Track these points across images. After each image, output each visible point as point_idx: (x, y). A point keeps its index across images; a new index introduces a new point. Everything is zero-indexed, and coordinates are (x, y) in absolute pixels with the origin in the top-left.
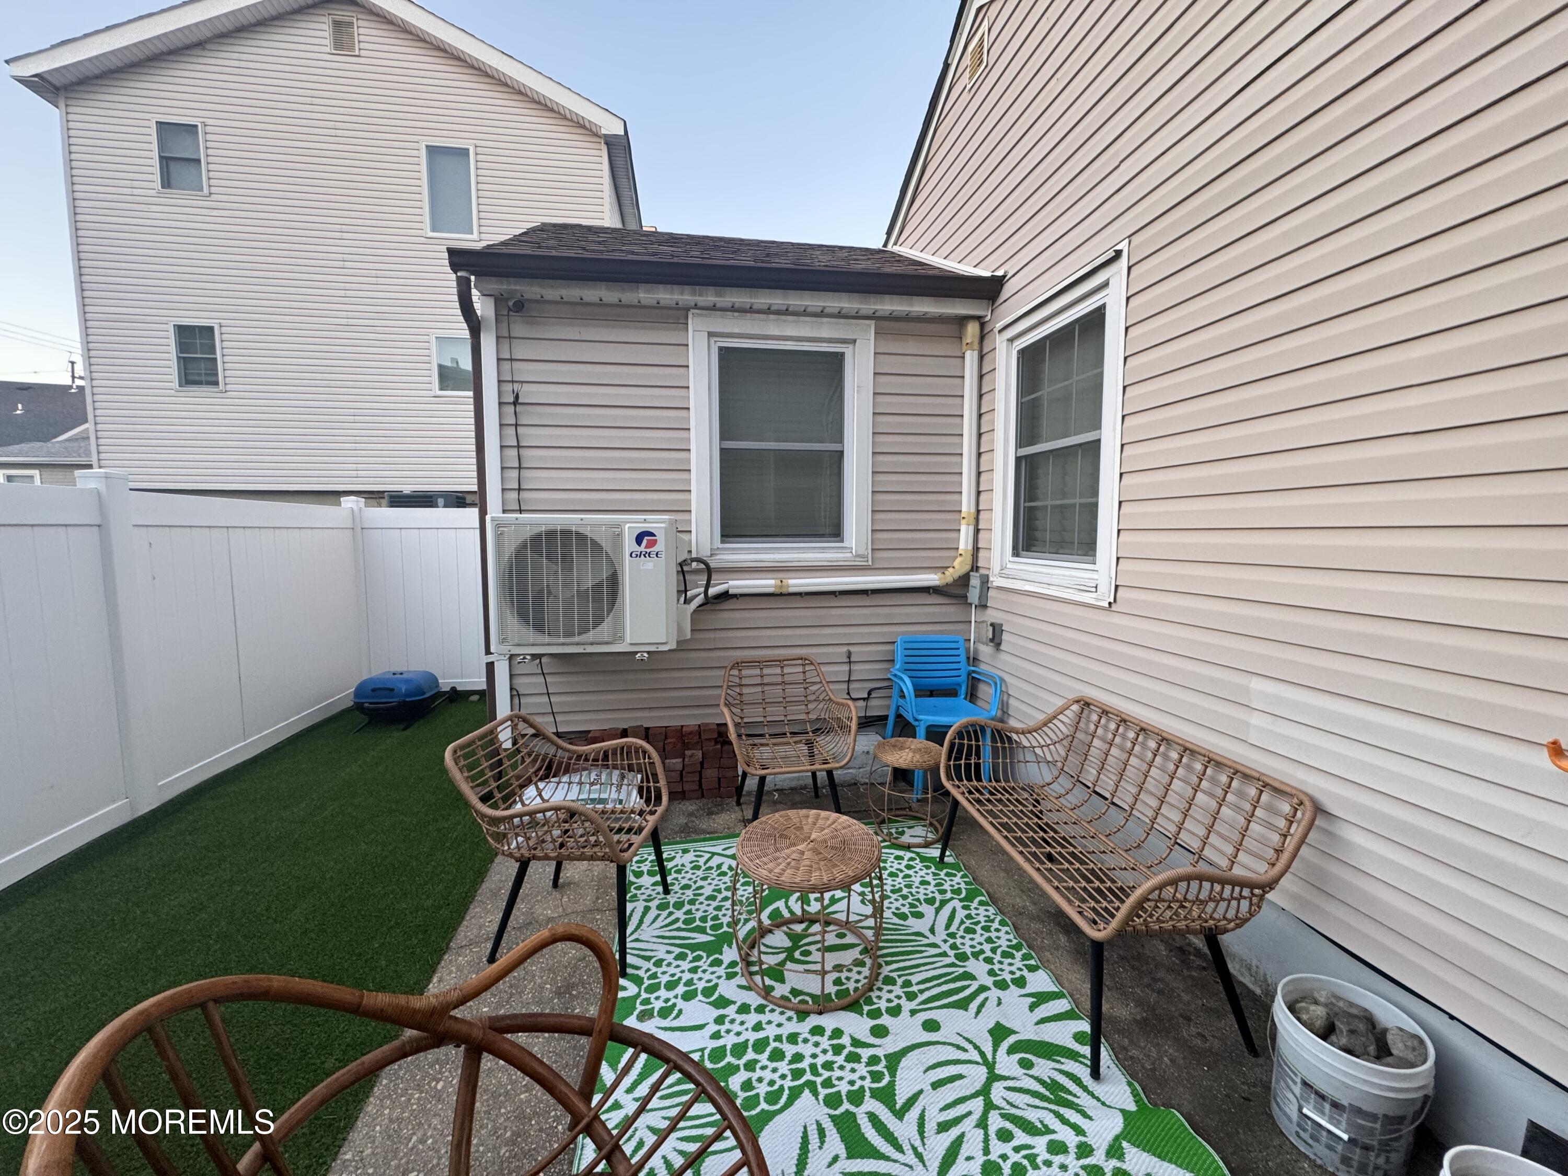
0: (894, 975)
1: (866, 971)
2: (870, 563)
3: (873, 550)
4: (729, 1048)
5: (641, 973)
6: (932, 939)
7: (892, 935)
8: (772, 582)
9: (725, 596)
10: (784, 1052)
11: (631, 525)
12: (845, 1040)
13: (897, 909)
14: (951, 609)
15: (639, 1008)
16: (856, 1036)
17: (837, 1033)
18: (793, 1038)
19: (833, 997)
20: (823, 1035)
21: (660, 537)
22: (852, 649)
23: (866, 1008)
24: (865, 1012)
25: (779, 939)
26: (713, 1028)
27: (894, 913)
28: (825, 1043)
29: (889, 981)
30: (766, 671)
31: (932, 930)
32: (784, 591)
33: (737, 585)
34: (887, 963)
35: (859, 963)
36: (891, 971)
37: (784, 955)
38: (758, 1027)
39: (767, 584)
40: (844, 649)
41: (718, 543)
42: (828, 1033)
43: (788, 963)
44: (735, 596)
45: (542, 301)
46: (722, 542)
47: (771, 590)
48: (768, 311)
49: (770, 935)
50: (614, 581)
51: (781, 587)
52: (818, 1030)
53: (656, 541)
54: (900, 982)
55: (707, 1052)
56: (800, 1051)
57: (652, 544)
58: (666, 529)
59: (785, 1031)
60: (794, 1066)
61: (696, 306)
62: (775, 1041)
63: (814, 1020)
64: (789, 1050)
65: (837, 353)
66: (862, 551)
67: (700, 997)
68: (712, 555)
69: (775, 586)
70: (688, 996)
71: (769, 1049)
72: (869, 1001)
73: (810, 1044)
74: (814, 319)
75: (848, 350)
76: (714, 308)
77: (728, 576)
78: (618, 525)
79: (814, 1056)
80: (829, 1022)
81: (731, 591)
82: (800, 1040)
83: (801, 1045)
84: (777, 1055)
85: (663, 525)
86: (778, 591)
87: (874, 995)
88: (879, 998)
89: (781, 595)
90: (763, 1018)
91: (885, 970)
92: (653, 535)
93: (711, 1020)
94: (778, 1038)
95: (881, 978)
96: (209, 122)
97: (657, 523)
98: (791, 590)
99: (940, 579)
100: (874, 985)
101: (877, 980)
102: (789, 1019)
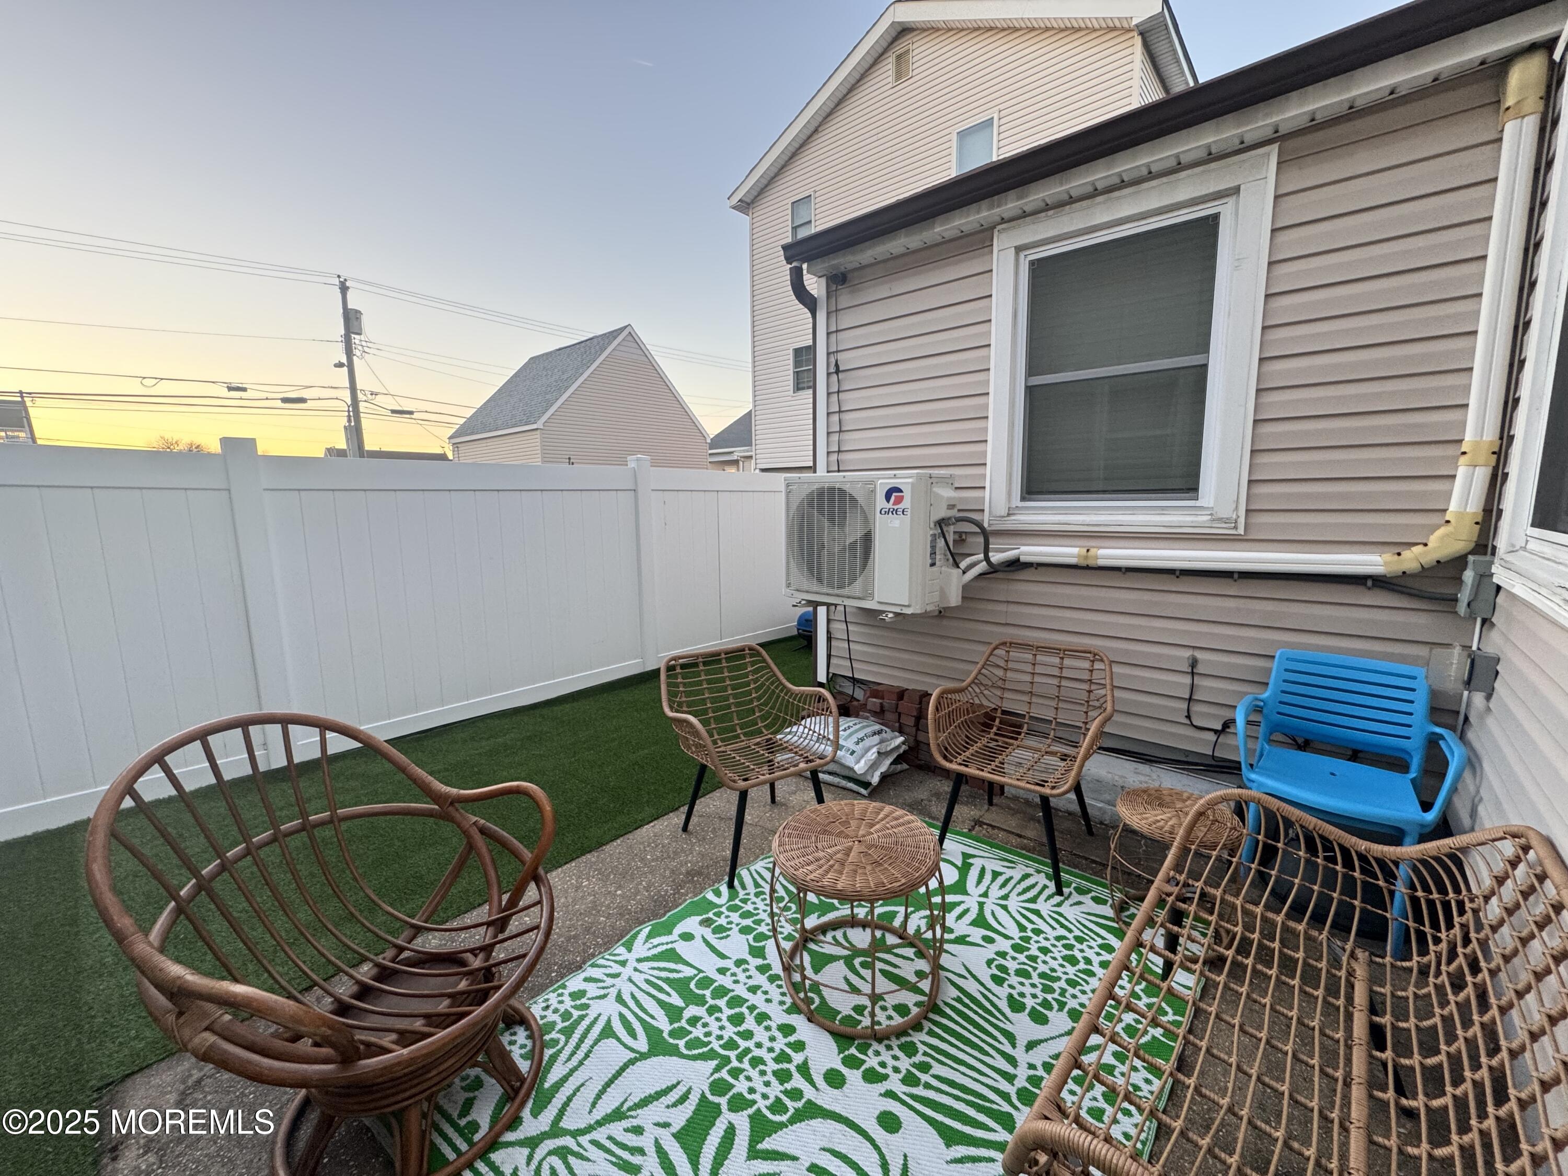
0: (922, 1048)
1: (898, 1020)
2: (1241, 531)
3: (1247, 511)
4: (716, 984)
5: (742, 894)
6: (1019, 1053)
7: (976, 1013)
8: (1075, 551)
9: (1015, 565)
10: (743, 1022)
11: (884, 481)
12: (798, 1058)
13: (1022, 995)
14: (1421, 619)
15: (710, 915)
16: (810, 1062)
17: (799, 1046)
18: (762, 1018)
19: (839, 1017)
20: (785, 1037)
21: (907, 494)
22: (1199, 655)
23: (853, 1051)
24: (847, 1053)
25: (861, 938)
26: (728, 963)
27: (1010, 996)
28: (780, 1044)
29: (910, 1050)
30: (1067, 662)
31: (1031, 1046)
32: (1091, 563)
33: (1030, 551)
34: (931, 1033)
35: (902, 1009)
36: (923, 1043)
37: (846, 952)
38: (753, 989)
39: (1069, 552)
40: (1187, 653)
41: (1016, 502)
42: (792, 1039)
43: (842, 961)
44: (1028, 565)
45: (862, 268)
46: (1023, 499)
47: (1073, 561)
48: (1095, 193)
49: (861, 929)
50: (868, 539)
51: (1086, 558)
52: (788, 1030)
53: (902, 497)
54: (919, 1058)
55: (701, 975)
56: (755, 1032)
57: (899, 500)
58: (912, 484)
59: (763, 1007)
60: (736, 1038)
61: (1003, 221)
62: (748, 1008)
63: (798, 1021)
64: (750, 1023)
65: (1206, 218)
66: (1226, 512)
67: (751, 937)
68: (1009, 515)
69: (1079, 556)
70: (745, 930)
71: (737, 1010)
72: (863, 1049)
73: (769, 1034)
74: (1164, 180)
75: (1226, 209)
76: (1024, 215)
77: (1018, 540)
78: (872, 482)
79: (759, 1045)
80: (805, 1030)
81: (1023, 559)
82: (765, 1024)
83: (761, 1028)
84: (737, 1020)
85: (910, 480)
86: (1083, 563)
87: (875, 1046)
88: (877, 1053)
89: (1088, 568)
90: (766, 985)
91: (918, 1038)
92: (900, 491)
93: (735, 959)
94: (752, 1008)
95: (903, 1039)
96: (817, 189)
97: (905, 480)
98: (1101, 562)
99: (1386, 564)
100: (888, 1038)
101: (898, 1038)
102: (782, 1003)
